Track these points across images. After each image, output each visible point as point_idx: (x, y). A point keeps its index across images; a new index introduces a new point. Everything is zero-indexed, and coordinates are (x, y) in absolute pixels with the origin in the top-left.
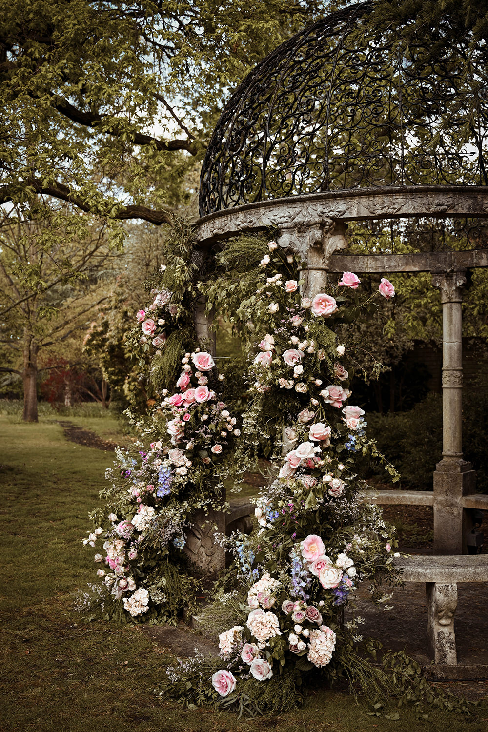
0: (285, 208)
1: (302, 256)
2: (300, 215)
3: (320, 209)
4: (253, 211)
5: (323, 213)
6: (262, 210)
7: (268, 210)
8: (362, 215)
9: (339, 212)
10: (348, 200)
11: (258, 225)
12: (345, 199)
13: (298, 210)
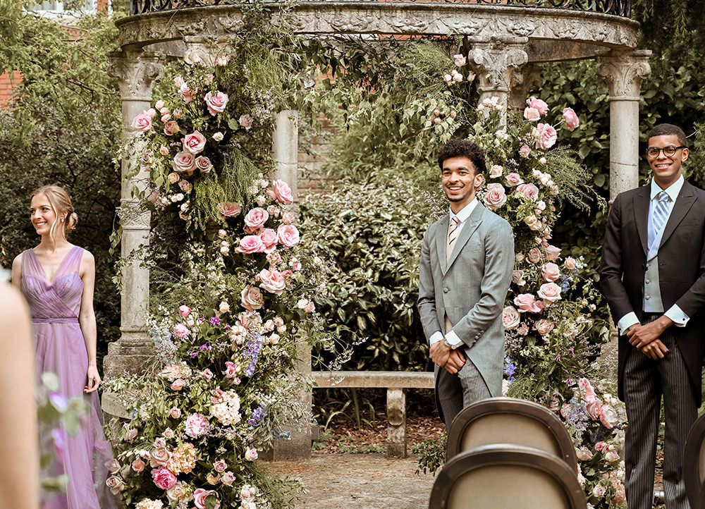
0: (469, 16)
1: (495, 75)
2: (487, 27)
3: (511, 25)
4: (421, 13)
5: (514, 30)
6: (436, 15)
7: (445, 16)
8: (548, 37)
9: (530, 31)
10: (536, 18)
11: (431, 32)
12: (533, 17)
13: (485, 21)
